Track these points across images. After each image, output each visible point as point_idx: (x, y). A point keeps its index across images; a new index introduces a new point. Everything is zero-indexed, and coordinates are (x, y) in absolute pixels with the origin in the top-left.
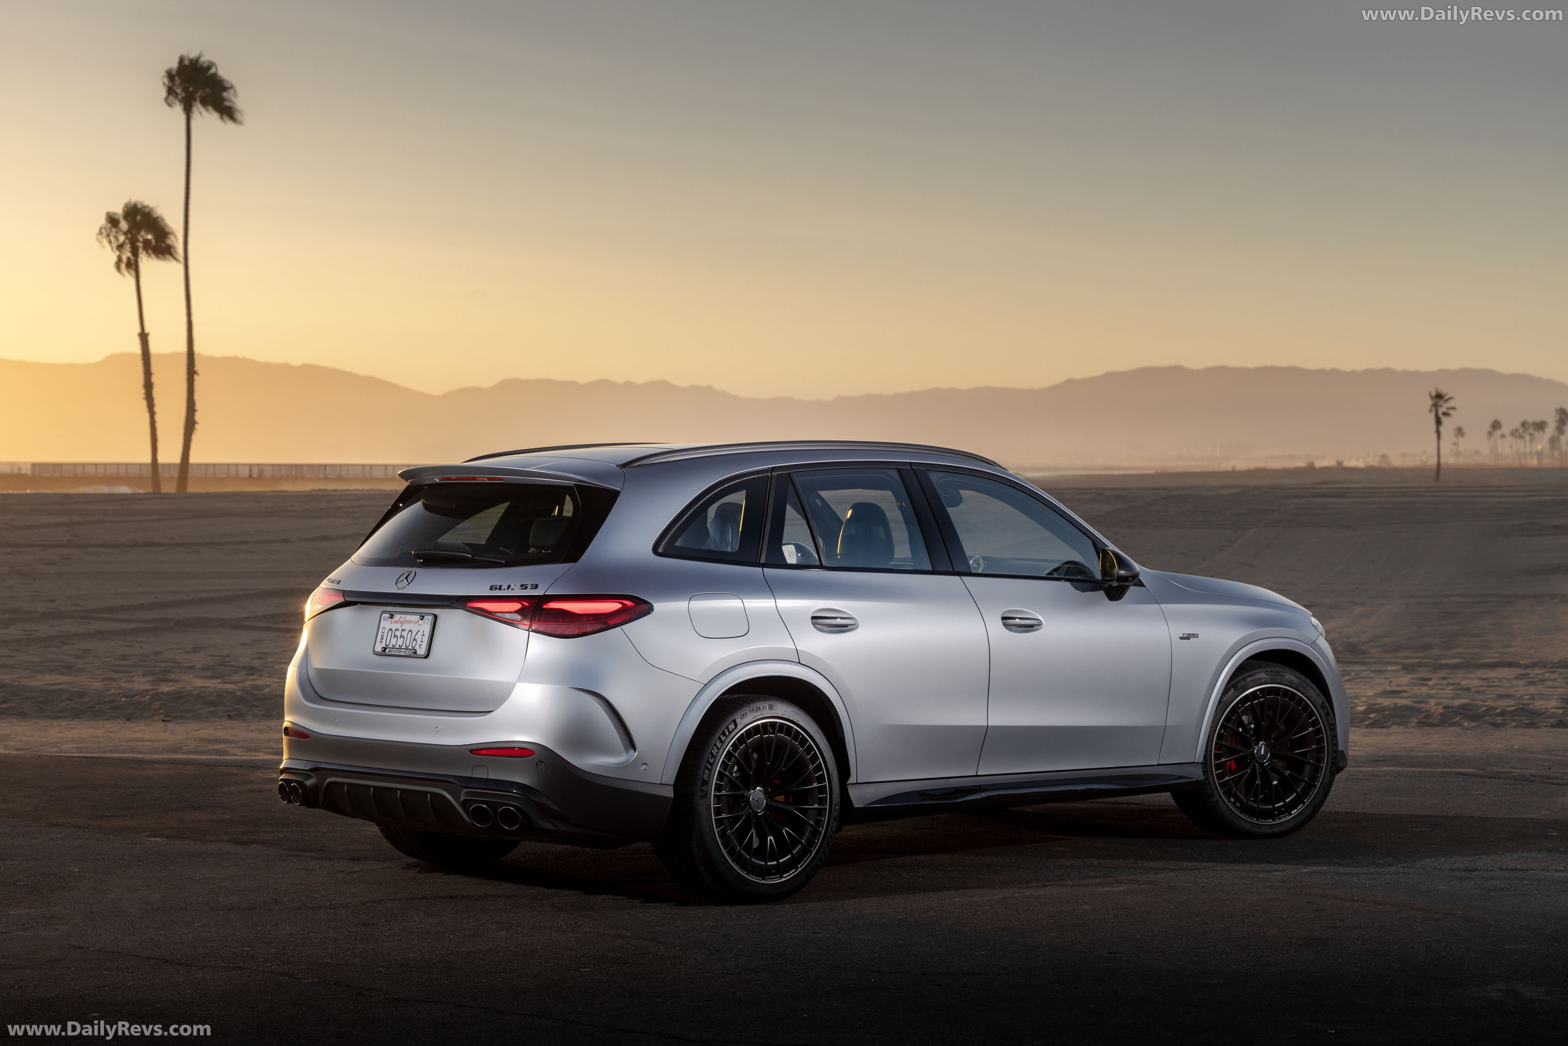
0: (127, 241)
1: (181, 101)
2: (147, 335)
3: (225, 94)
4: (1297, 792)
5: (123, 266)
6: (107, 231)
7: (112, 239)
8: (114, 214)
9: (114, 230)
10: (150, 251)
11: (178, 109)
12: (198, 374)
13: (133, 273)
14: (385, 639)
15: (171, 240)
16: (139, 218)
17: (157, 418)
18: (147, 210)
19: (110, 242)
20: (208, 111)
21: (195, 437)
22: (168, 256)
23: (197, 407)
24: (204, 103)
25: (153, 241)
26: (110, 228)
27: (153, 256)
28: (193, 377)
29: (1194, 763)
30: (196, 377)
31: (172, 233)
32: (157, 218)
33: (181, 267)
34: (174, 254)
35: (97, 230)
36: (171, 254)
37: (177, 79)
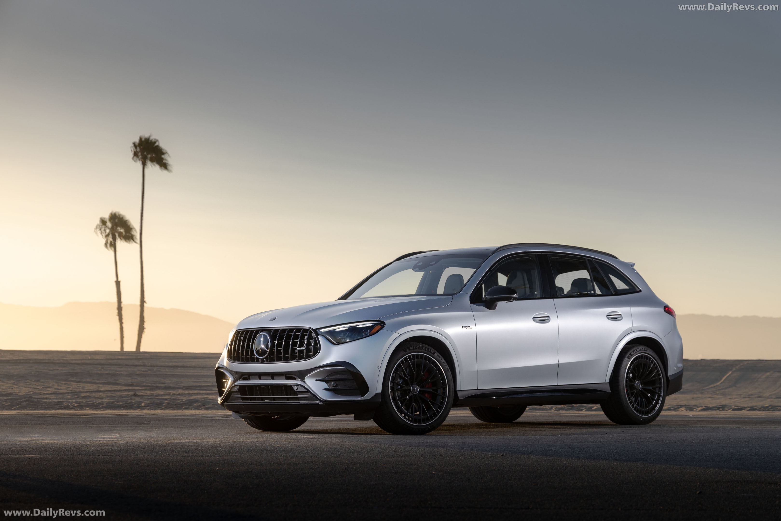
0: (110, 233)
1: (140, 160)
2: (120, 282)
3: (163, 156)
5: (108, 245)
6: (100, 227)
7: (103, 231)
8: (104, 218)
9: (103, 227)
10: (122, 238)
11: (139, 164)
13: (113, 249)
15: (133, 232)
16: (117, 220)
17: (124, 325)
18: (121, 216)
19: (101, 233)
20: (154, 165)
21: (144, 336)
22: (132, 241)
23: (146, 320)
24: (152, 160)
25: (124, 233)
27: (123, 240)
28: (143, 304)
30: (145, 304)
31: (134, 228)
32: (126, 221)
33: (138, 246)
34: (135, 239)
35: (95, 227)
36: (133, 239)
37: (138, 148)
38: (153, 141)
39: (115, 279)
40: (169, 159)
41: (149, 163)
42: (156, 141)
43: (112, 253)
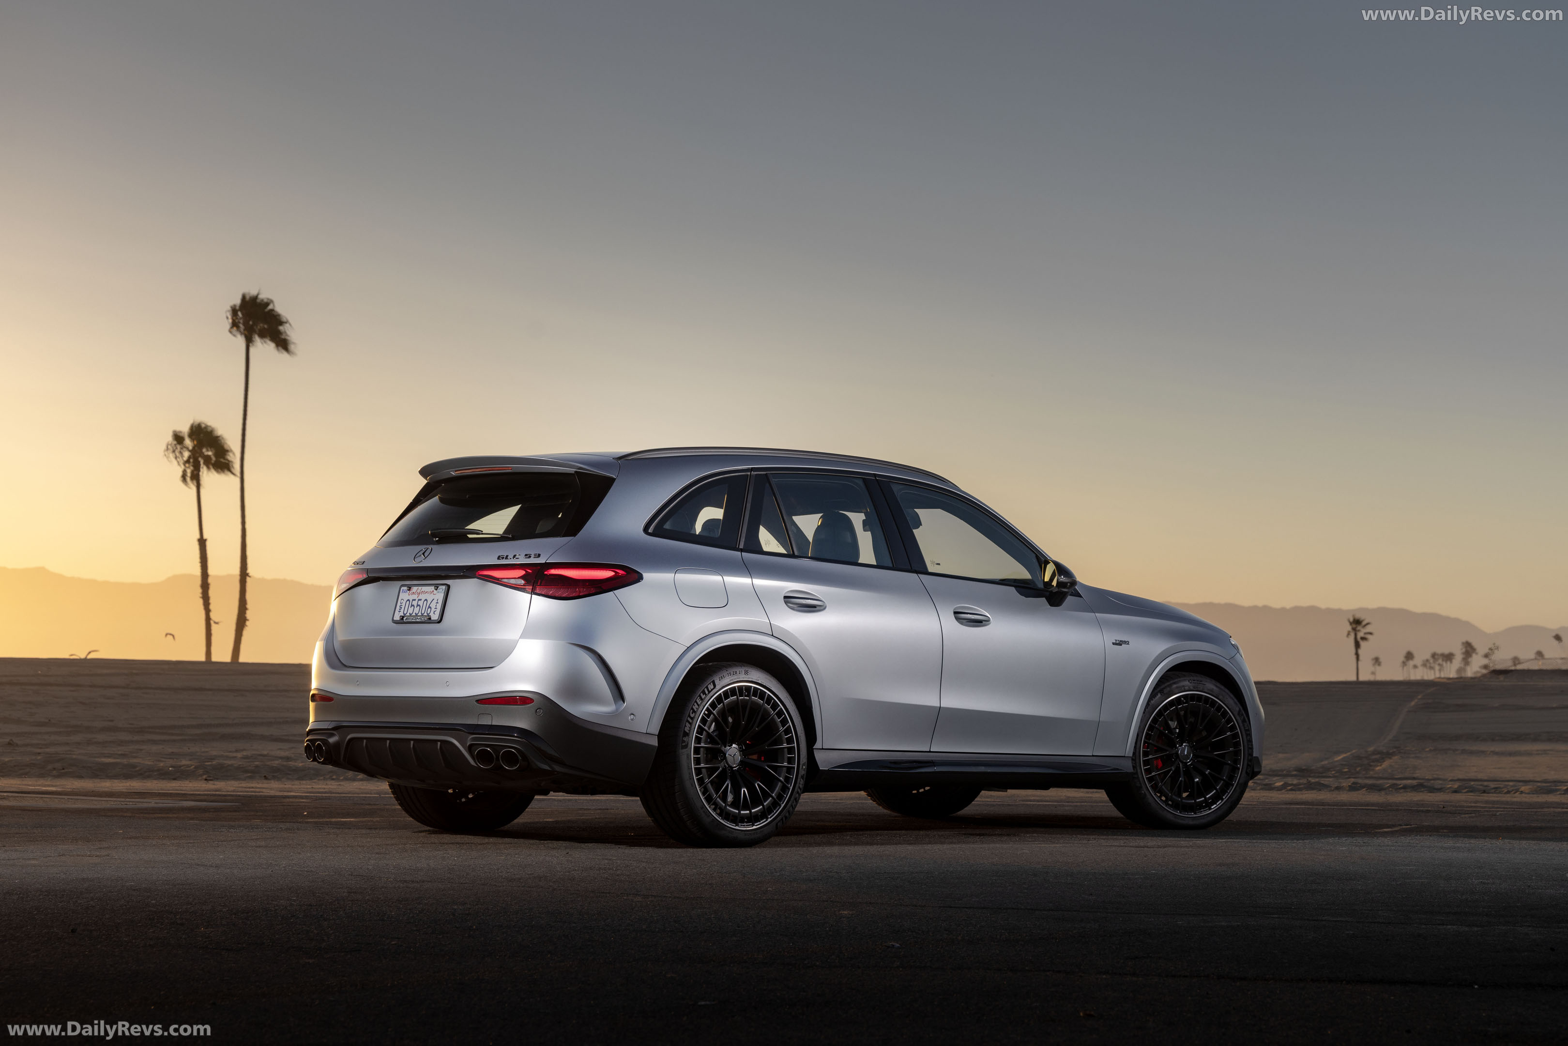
0: (192, 456)
1: (241, 334)
2: (206, 540)
3: (281, 328)
4: (1216, 789)
5: (188, 479)
6: (173, 448)
7: (178, 454)
8: (180, 432)
9: (179, 447)
10: (211, 467)
11: (240, 341)
12: (250, 577)
13: (195, 484)
14: (403, 607)
15: (230, 457)
16: (202, 435)
17: (212, 615)
18: (209, 429)
19: (176, 458)
20: (265, 342)
21: (246, 633)
22: (226, 472)
23: (249, 605)
24: (262, 335)
25: (214, 459)
26: (175, 445)
27: (213, 470)
28: (246, 578)
29: (1125, 757)
30: (248, 579)
31: (231, 451)
32: (218, 437)
33: (237, 480)
34: (232, 470)
35: (164, 447)
36: (229, 470)
37: (240, 314)
38: (265, 300)
39: (197, 536)
40: (292, 332)
41: (257, 339)
42: (269, 301)
43: (194, 489)
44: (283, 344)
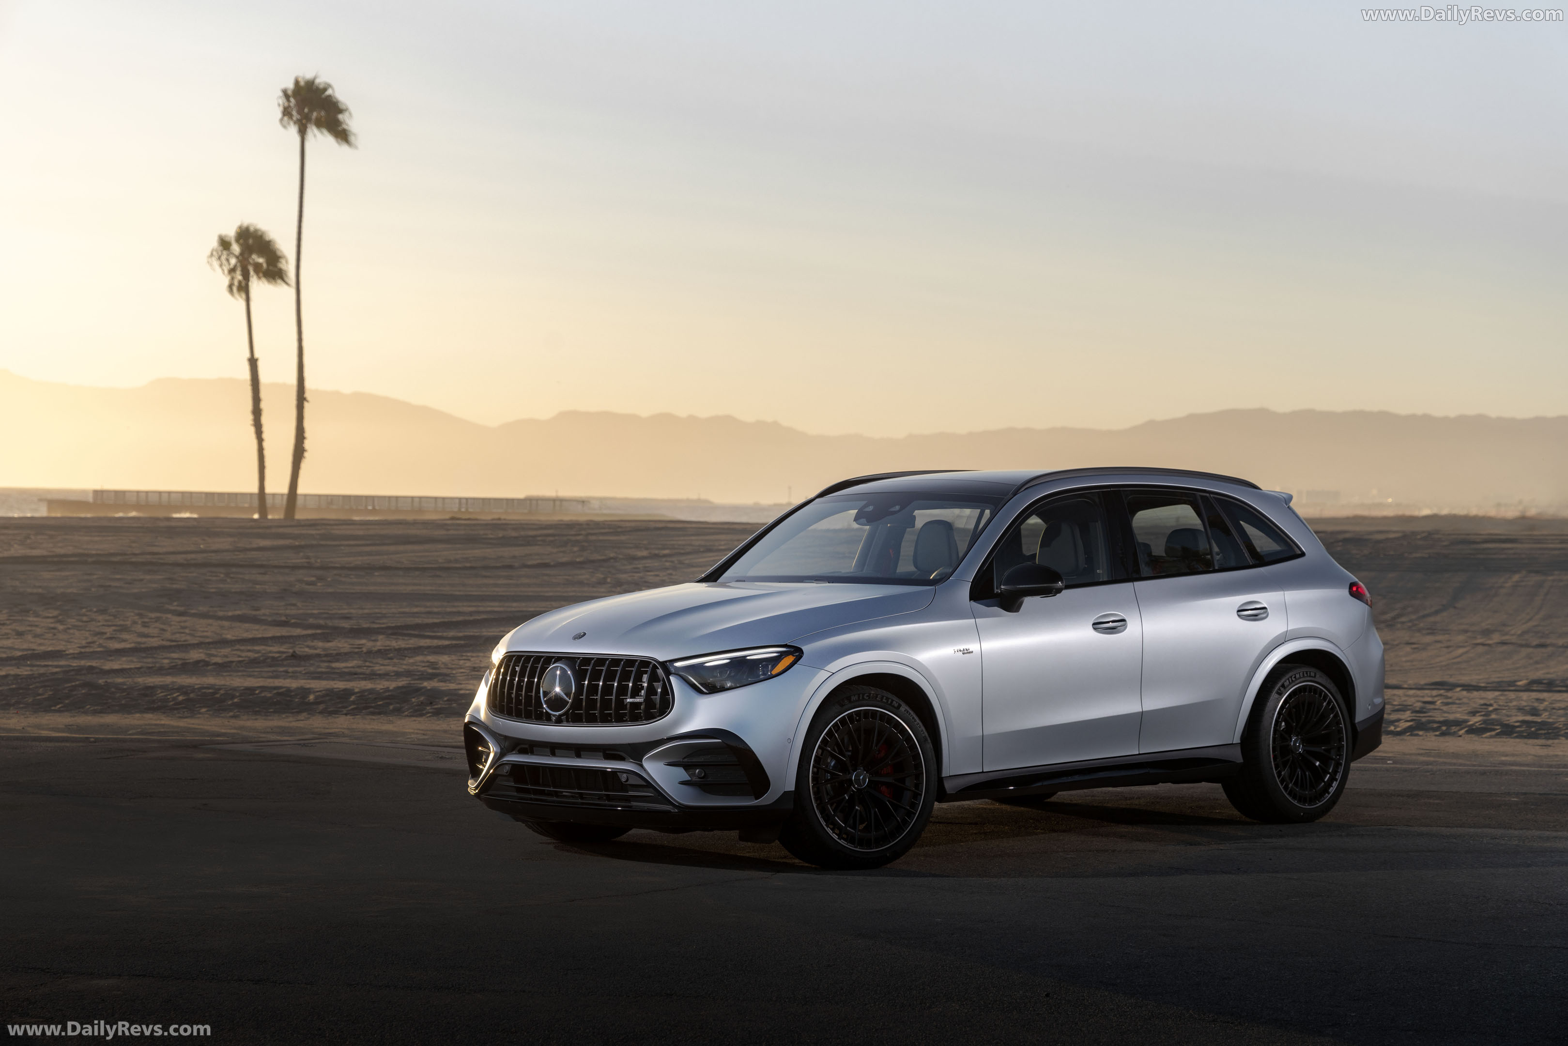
0: (238, 265)
1: (295, 123)
2: (257, 360)
3: (340, 117)
5: (235, 289)
6: (218, 253)
7: (224, 262)
8: (226, 236)
9: (225, 252)
10: (261, 275)
11: (293, 130)
12: (307, 401)
13: (244, 296)
15: (282, 265)
16: (251, 241)
17: (265, 445)
18: (260, 233)
19: (221, 266)
20: (322, 132)
21: (304, 466)
22: (279, 281)
23: (307, 434)
24: (319, 124)
25: (265, 266)
26: (222, 251)
27: (264, 280)
28: (303, 404)
30: (306, 404)
31: (283, 257)
32: (269, 242)
33: (292, 292)
34: (285, 278)
35: (209, 253)
36: (282, 279)
37: (292, 100)
38: (322, 86)
39: (248, 355)
40: (353, 122)
41: (312, 130)
42: (326, 86)
43: (242, 303)
44: (342, 135)
